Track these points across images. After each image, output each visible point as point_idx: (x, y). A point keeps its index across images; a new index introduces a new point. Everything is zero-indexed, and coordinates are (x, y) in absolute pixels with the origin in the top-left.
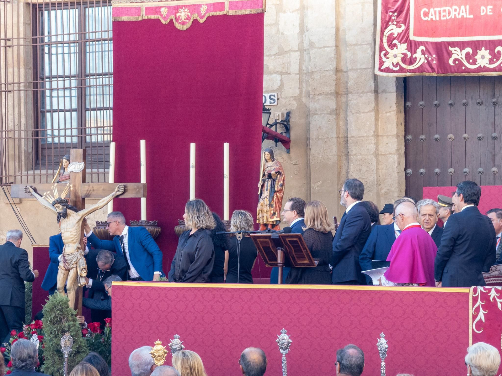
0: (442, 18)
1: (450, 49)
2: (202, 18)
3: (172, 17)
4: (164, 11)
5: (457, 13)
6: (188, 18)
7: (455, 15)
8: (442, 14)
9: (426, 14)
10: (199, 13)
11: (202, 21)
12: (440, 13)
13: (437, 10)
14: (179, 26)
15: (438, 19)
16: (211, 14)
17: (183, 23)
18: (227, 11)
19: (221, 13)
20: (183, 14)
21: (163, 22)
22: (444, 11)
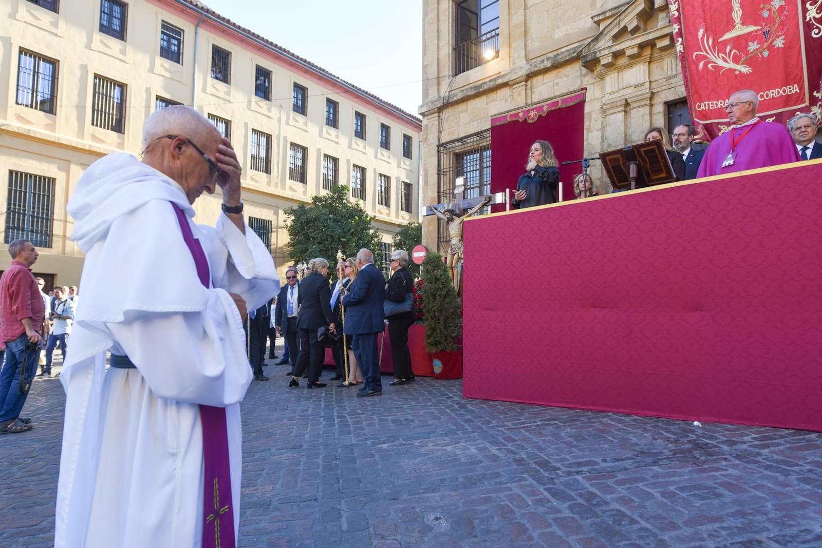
0: (711, 108)
1: (719, 126)
2: (544, 113)
3: (526, 116)
4: (521, 115)
5: (722, 105)
6: (536, 115)
7: (721, 106)
8: (711, 105)
9: (699, 107)
10: (542, 111)
11: (544, 115)
12: (708, 105)
13: (706, 103)
14: (530, 121)
15: (707, 108)
16: (550, 109)
17: (533, 119)
18: (560, 105)
19: (557, 108)
20: (532, 114)
21: (521, 121)
22: (712, 104)
